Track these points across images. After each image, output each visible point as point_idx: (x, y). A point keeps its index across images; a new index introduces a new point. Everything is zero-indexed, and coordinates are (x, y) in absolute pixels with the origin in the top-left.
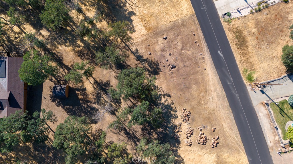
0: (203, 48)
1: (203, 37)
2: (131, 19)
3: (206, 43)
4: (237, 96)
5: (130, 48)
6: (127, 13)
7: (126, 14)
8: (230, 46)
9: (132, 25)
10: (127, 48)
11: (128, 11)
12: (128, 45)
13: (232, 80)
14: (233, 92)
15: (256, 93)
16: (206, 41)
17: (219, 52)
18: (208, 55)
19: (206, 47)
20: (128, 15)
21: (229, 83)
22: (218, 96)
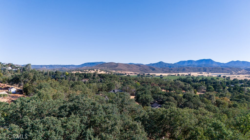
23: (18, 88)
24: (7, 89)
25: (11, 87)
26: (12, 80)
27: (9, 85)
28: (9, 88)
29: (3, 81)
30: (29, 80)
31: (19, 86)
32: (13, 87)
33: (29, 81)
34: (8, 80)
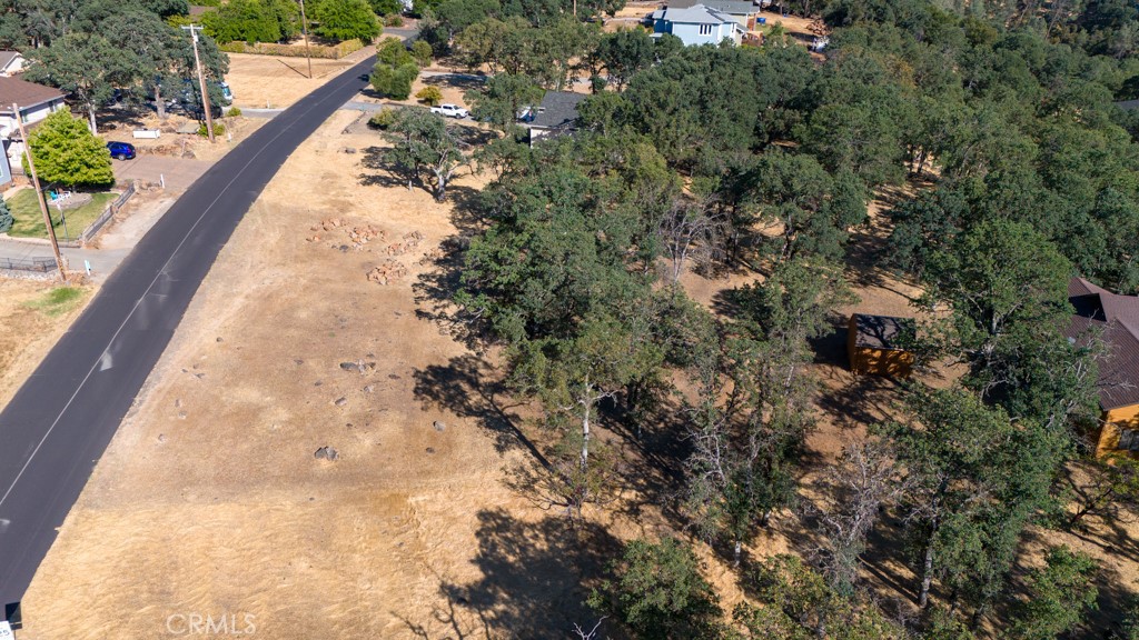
2: (483, 569)
5: (535, 458)
6: (501, 607)
7: (505, 602)
9: (486, 541)
10: (550, 458)
11: (490, 614)
12: (541, 469)
20: (495, 592)
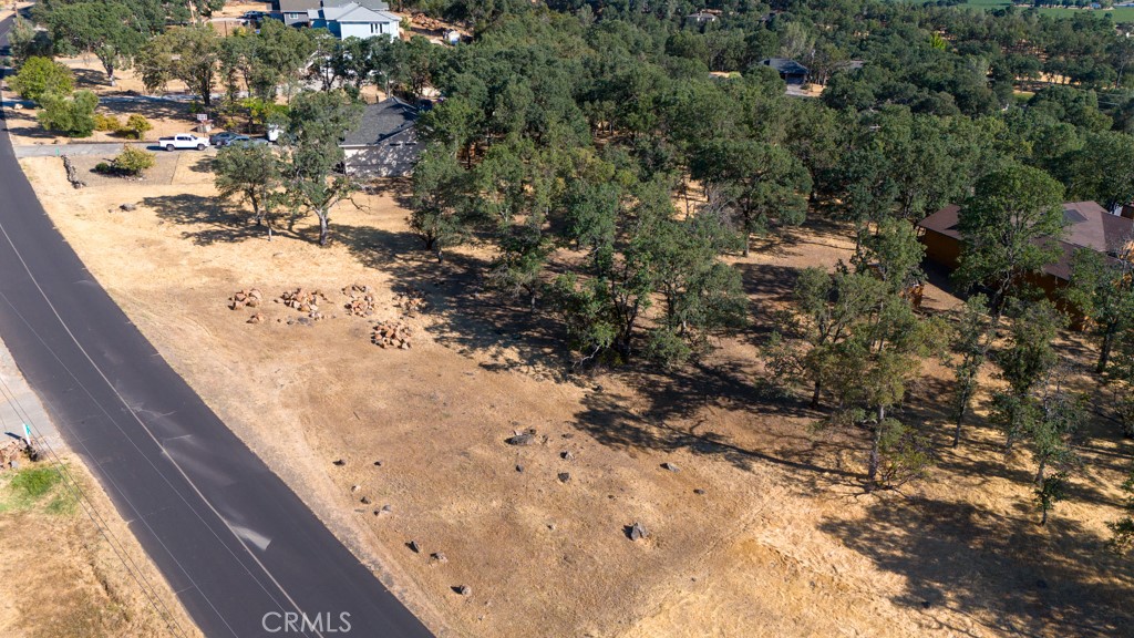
0: (376, 541)
1: (396, 590)
2: (897, 572)
3: (363, 566)
4: (132, 406)
5: (780, 465)
6: (950, 595)
7: (948, 589)
8: (175, 588)
9: (860, 549)
10: (795, 459)
12: (801, 472)
13: (164, 451)
14: (156, 415)
15: (10, 434)
16: (370, 573)
17: (263, 542)
18: (334, 515)
19: (357, 549)
20: (932, 586)
21: (187, 438)
22: (243, 395)
23: (464, 33)
24: (441, 35)
25: (448, 28)
26: (450, 10)
27: (444, 22)
28: (444, 29)
29: (432, 11)
30: (486, 11)
31: (467, 28)
32: (452, 28)
33: (487, 16)
34: (442, 8)
